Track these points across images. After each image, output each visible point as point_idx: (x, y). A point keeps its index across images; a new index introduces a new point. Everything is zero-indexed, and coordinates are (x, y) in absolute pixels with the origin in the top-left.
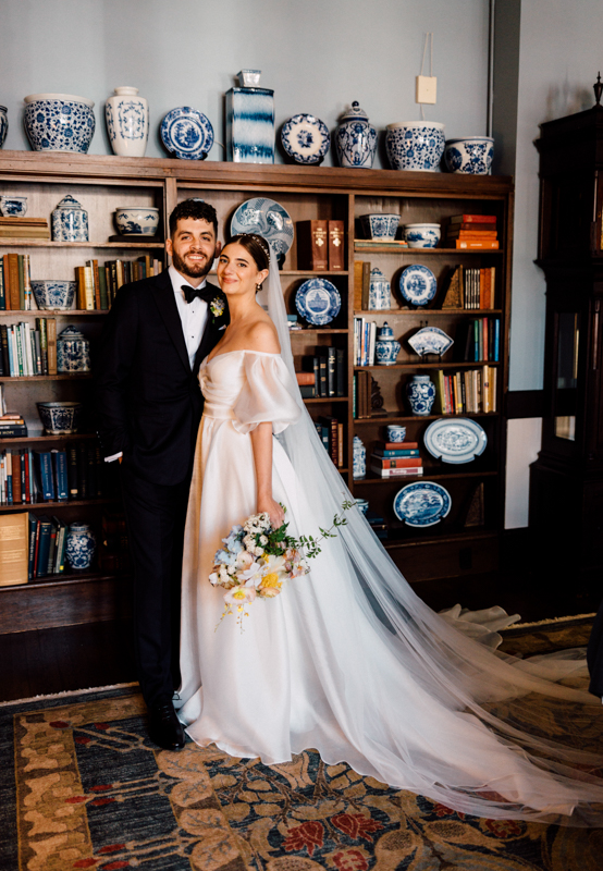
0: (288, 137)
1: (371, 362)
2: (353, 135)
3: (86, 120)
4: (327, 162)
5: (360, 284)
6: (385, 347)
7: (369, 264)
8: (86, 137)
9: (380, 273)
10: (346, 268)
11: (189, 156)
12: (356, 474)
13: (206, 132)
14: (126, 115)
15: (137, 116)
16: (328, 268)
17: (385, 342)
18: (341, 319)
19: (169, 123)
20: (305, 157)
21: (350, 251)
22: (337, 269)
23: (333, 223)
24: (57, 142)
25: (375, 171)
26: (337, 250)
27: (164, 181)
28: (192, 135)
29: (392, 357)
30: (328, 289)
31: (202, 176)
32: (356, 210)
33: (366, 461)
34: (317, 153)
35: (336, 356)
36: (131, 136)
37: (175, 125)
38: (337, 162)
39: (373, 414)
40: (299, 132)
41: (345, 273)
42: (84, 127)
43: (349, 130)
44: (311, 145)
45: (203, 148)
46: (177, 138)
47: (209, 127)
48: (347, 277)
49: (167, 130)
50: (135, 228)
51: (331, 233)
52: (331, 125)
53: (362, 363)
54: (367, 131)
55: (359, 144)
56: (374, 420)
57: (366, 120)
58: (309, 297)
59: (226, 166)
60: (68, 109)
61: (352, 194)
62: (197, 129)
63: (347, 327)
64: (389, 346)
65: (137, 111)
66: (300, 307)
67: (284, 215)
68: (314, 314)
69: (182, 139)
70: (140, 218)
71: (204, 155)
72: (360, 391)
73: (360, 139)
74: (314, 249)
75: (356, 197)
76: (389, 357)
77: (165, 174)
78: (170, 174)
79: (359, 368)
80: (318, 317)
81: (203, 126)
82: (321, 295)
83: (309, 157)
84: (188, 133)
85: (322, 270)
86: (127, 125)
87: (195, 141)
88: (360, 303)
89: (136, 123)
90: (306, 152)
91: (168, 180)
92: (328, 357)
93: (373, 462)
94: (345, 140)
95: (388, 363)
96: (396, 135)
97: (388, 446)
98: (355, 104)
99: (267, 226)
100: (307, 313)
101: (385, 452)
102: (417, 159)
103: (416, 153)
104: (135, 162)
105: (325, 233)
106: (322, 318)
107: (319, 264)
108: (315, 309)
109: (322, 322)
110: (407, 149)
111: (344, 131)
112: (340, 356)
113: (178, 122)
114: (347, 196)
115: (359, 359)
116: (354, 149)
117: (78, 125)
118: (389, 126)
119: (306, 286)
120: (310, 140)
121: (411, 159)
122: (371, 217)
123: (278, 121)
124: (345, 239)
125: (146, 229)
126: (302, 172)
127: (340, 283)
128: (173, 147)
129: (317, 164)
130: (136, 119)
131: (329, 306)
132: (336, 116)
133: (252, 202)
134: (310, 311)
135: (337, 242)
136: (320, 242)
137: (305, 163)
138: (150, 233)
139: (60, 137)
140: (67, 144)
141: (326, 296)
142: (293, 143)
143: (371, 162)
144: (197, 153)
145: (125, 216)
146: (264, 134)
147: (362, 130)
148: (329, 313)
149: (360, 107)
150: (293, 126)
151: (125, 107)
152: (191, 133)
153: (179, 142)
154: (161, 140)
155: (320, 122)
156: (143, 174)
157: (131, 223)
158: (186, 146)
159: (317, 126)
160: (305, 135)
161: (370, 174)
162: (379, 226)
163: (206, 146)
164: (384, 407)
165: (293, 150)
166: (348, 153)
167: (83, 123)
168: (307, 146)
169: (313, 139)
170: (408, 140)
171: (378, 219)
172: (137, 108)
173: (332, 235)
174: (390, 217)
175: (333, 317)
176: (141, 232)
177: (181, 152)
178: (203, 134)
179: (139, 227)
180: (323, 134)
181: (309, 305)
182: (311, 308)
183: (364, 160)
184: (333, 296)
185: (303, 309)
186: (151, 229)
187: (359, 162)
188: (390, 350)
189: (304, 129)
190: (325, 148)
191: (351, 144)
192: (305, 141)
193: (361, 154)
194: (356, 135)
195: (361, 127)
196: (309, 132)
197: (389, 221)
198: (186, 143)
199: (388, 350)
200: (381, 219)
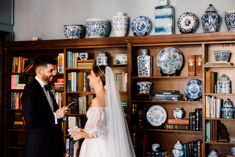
0: (180, 23)
2: (204, 19)
3: (101, 26)
5: (209, 82)
8: (103, 31)
9: (225, 77)
11: (141, 34)
16: (195, 75)
19: (135, 23)
20: (186, 30)
21: (203, 68)
22: (199, 76)
24: (92, 34)
30: (199, 84)
34: (192, 28)
35: (199, 113)
37: (137, 23)
39: (220, 140)
40: (185, 20)
42: (100, 28)
44: (190, 25)
45: (146, 31)
46: (137, 28)
47: (149, 22)
49: (134, 25)
50: (118, 62)
53: (212, 117)
58: (191, 87)
60: (94, 23)
61: (203, 44)
62: (145, 24)
65: (120, 21)
67: (179, 54)
68: (192, 94)
69: (139, 28)
71: (146, 33)
72: (211, 129)
74: (189, 67)
77: (127, 42)
78: (129, 42)
80: (193, 96)
81: (147, 22)
82: (196, 86)
83: (188, 30)
84: (142, 26)
85: (192, 76)
87: (144, 28)
88: (209, 90)
90: (187, 28)
91: (128, 44)
92: (195, 113)
95: (228, 117)
97: (228, 156)
98: (211, 5)
99: (173, 58)
100: (189, 94)
102: (233, 26)
103: (232, 24)
105: (194, 60)
106: (195, 96)
107: (191, 73)
108: (193, 92)
109: (194, 98)
110: (229, 22)
117: (97, 28)
119: (189, 83)
120: (189, 23)
121: (231, 26)
122: (214, 53)
125: (122, 62)
128: (135, 31)
129: (191, 32)
131: (199, 91)
133: (166, 49)
134: (191, 93)
135: (199, 64)
136: (191, 64)
137: (186, 32)
138: (124, 63)
139: (92, 33)
140: (95, 35)
141: (198, 87)
142: (182, 24)
144: (144, 33)
145: (116, 58)
148: (199, 94)
150: (183, 18)
151: (116, 20)
155: (194, 15)
157: (117, 60)
158: (140, 31)
159: (192, 17)
160: (188, 21)
162: (218, 57)
165: (182, 27)
166: (204, 27)
167: (100, 27)
168: (188, 25)
169: (191, 22)
170: (228, 18)
171: (217, 53)
172: (119, 19)
173: (197, 61)
174: (221, 52)
175: (199, 96)
176: (120, 63)
177: (138, 33)
178: (147, 25)
179: (120, 62)
180: (195, 20)
181: (190, 91)
182: (191, 92)
183: (210, 29)
184: (201, 87)
185: (187, 92)
186: (124, 62)
187: (208, 30)
188: (226, 111)
189: (187, 19)
190: (195, 25)
191: (204, 23)
192: (187, 23)
193: (208, 26)
194: (206, 19)
195: (208, 15)
196: (189, 19)
197: (221, 54)
198: (141, 29)
199: (225, 111)
200: (218, 53)
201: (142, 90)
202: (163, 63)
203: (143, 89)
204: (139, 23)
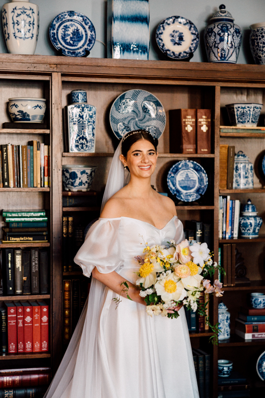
0: (162, 37)
1: (236, 236)
2: (219, 34)
4: (197, 58)
5: (225, 165)
6: (248, 222)
7: (234, 147)
9: (244, 156)
10: (212, 152)
11: (74, 53)
12: (221, 337)
13: (89, 33)
14: (18, 19)
15: (28, 19)
16: (196, 152)
17: (248, 217)
18: (207, 197)
19: (57, 25)
20: (177, 53)
21: (216, 136)
22: (204, 153)
23: (201, 112)
25: (239, 65)
26: (205, 135)
27: (50, 75)
28: (77, 35)
29: (254, 231)
30: (197, 170)
31: (85, 71)
32: (222, 99)
33: (230, 326)
34: (188, 50)
35: (202, 230)
36: (23, 36)
37: (62, 27)
38: (205, 58)
39: (236, 283)
40: (171, 32)
41: (212, 156)
43: (216, 30)
44: (183, 43)
45: (86, 46)
46: (63, 38)
47: (92, 28)
48: (213, 159)
49: (55, 32)
50: (24, 115)
51: (200, 120)
52: (200, 25)
53: (227, 237)
54: (232, 30)
55: (225, 42)
56: (237, 289)
57: (232, 21)
58: (180, 177)
59: (107, 62)
61: (218, 86)
62: (81, 30)
63: (213, 204)
64: (252, 221)
65: (28, 15)
66: (171, 186)
67: (158, 104)
68: (184, 192)
69: (68, 38)
70: (29, 107)
71: (87, 52)
72: (225, 262)
73: (226, 38)
74: (184, 135)
75: (222, 88)
76: (251, 231)
77: (51, 70)
78: (55, 70)
79: (224, 241)
80: (187, 195)
81: (87, 27)
82: (190, 175)
83: (180, 53)
84: (74, 33)
85: (191, 153)
86: (19, 27)
87: (79, 41)
88: (225, 182)
89: (27, 25)
90: (177, 50)
91: (54, 75)
92: (196, 230)
93: (237, 327)
94: (212, 38)
95: (251, 237)
96: (258, 34)
97: (251, 311)
98: (222, 7)
99: (142, 114)
100: (178, 191)
101: (248, 318)
104: (25, 59)
105: (194, 120)
106: (191, 195)
107: (188, 148)
108: (185, 188)
109: (191, 199)
111: (211, 31)
112: (207, 230)
113: (65, 24)
114: (214, 87)
115: (224, 233)
116: (220, 46)
118: (253, 26)
119: (177, 167)
120: (181, 38)
122: (235, 106)
123: (153, 22)
124: (211, 126)
125: (34, 117)
126: (173, 67)
127: (207, 165)
128: (59, 45)
129: (187, 60)
130: (27, 21)
131: (197, 185)
132: (205, 18)
133: (130, 93)
134: (180, 189)
135: (204, 129)
136: (189, 129)
137: (177, 58)
138: (38, 121)
141: (194, 176)
142: (166, 40)
143: (236, 58)
144: (81, 50)
145: (16, 106)
146: (140, 34)
147: (228, 30)
148: (198, 191)
149: (226, 9)
150: (166, 27)
151: (19, 12)
152: (76, 33)
153: (65, 41)
154: (50, 40)
155: (191, 23)
156: (32, 69)
157: (21, 112)
158: (71, 45)
159: (188, 27)
160: (178, 34)
161: (235, 68)
162: (243, 114)
163: (88, 45)
164: (247, 276)
165: (166, 47)
166: (215, 50)
168: (179, 44)
169: (184, 38)
171: (242, 108)
172: (29, 12)
173: (200, 122)
174: (253, 106)
175: (201, 195)
176: (29, 120)
177: (66, 50)
178: (86, 35)
179: (28, 115)
180: (192, 34)
181: (180, 184)
182: (181, 187)
183: (229, 56)
184: (201, 176)
185: (173, 188)
186: (38, 117)
187: (225, 58)
188: (253, 224)
189: (176, 29)
190: (194, 45)
191: (218, 42)
192: (177, 40)
193: (227, 51)
194: (222, 34)
195: (227, 27)
196: (181, 31)
197: (252, 110)
198: (71, 42)
199: (251, 224)
200: (245, 108)
201: (81, 184)
202: (121, 124)
203: (84, 181)
204: (66, 27)
